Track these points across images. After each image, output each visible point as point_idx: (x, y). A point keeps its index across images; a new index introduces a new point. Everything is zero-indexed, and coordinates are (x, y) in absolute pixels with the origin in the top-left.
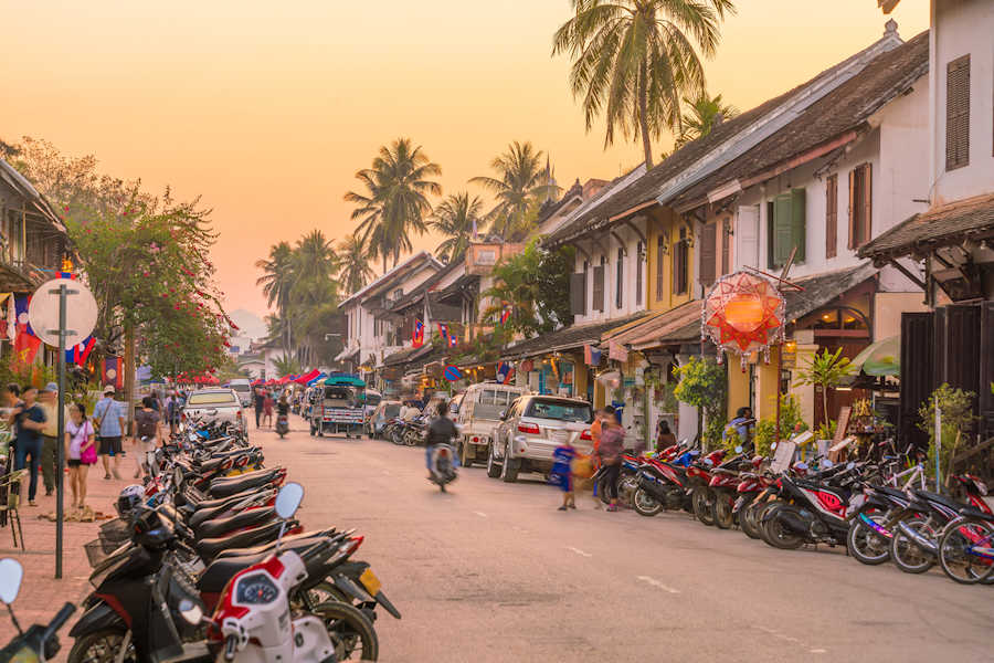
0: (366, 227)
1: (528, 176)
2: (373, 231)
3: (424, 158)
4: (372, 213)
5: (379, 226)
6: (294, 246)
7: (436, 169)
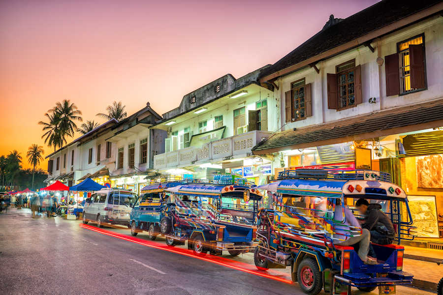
0: (48, 135)
1: (119, 115)
2: (50, 136)
3: (76, 107)
4: (51, 129)
5: (53, 135)
6: (6, 157)
7: (80, 112)
